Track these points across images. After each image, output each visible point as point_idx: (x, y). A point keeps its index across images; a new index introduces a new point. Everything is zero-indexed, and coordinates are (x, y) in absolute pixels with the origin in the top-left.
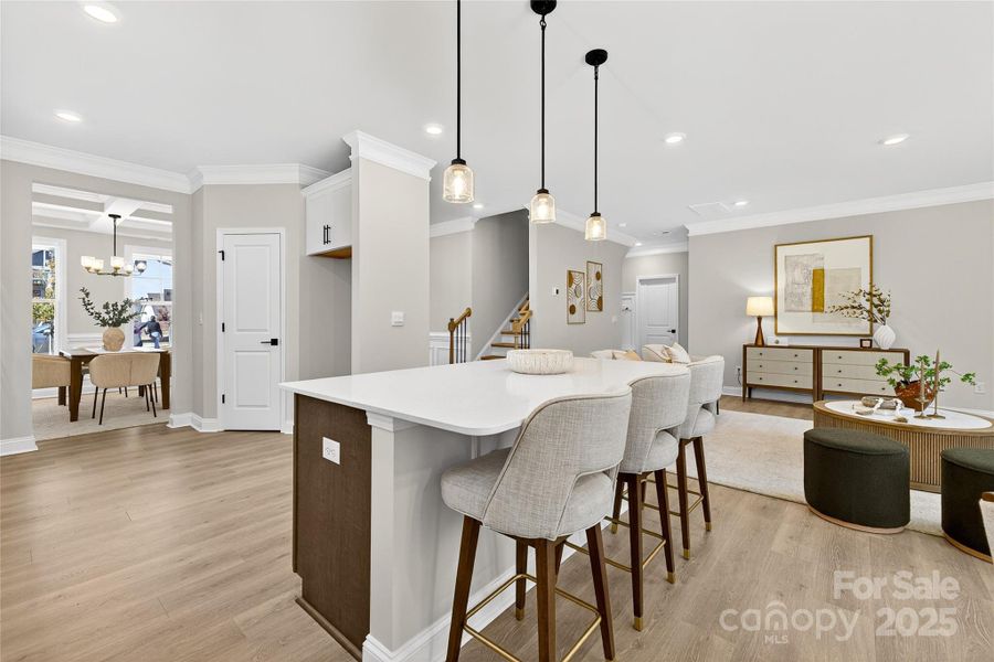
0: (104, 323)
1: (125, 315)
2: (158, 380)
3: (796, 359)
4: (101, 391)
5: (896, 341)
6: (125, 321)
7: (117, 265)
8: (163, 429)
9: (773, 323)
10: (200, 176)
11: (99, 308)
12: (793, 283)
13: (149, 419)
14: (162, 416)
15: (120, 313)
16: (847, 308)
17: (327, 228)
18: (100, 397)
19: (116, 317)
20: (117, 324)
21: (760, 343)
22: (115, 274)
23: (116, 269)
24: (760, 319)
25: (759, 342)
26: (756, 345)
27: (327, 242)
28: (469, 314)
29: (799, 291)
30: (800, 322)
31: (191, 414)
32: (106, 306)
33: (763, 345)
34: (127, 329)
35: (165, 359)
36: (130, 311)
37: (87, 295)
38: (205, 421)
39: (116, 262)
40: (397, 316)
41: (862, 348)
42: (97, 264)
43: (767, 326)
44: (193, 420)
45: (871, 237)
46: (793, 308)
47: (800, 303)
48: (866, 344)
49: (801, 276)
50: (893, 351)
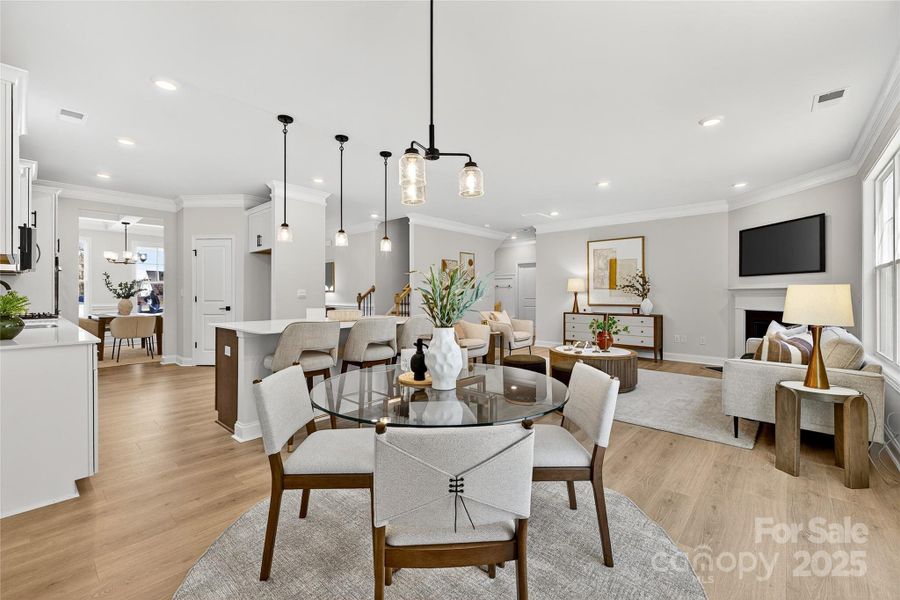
0: (119, 296)
1: (132, 291)
2: (155, 336)
4: (118, 340)
6: (132, 295)
7: (128, 257)
8: (158, 365)
9: (586, 297)
10: (182, 202)
11: (115, 286)
12: (598, 269)
13: (149, 360)
14: (156, 359)
15: (130, 289)
16: (627, 286)
17: (259, 237)
18: (116, 348)
19: (127, 292)
20: (128, 296)
22: (126, 263)
23: (127, 259)
24: (576, 294)
25: (576, 311)
26: (573, 313)
27: (259, 245)
28: (373, 290)
29: (602, 274)
30: (603, 296)
31: (175, 356)
32: (120, 285)
33: (578, 313)
34: (134, 300)
35: (159, 320)
36: (136, 288)
37: (108, 277)
38: (184, 359)
39: (128, 255)
40: (301, 292)
41: (634, 315)
42: (113, 256)
43: (582, 300)
44: (177, 360)
45: (643, 237)
46: (599, 286)
47: (603, 283)
48: (636, 311)
49: (603, 264)
50: (650, 316)
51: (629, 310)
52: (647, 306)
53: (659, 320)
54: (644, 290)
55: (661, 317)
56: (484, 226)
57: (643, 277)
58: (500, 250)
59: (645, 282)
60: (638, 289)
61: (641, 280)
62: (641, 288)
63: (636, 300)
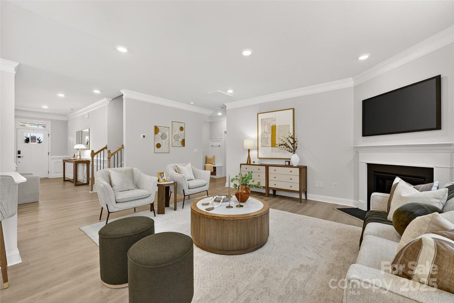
3: (259, 171)
5: (300, 162)
9: (256, 152)
12: (264, 133)
16: (282, 145)
21: (249, 163)
24: (249, 150)
26: (247, 164)
28: (106, 148)
29: (266, 136)
30: (267, 152)
41: (285, 166)
43: (253, 154)
45: (293, 109)
46: (264, 144)
47: (267, 143)
48: (287, 163)
49: (268, 130)
50: (297, 167)
51: (283, 163)
52: (295, 159)
53: (303, 170)
54: (294, 147)
55: (306, 167)
56: (190, 104)
57: (294, 139)
58: (212, 123)
59: (294, 142)
60: (289, 147)
61: (292, 141)
62: (291, 146)
63: (287, 155)
